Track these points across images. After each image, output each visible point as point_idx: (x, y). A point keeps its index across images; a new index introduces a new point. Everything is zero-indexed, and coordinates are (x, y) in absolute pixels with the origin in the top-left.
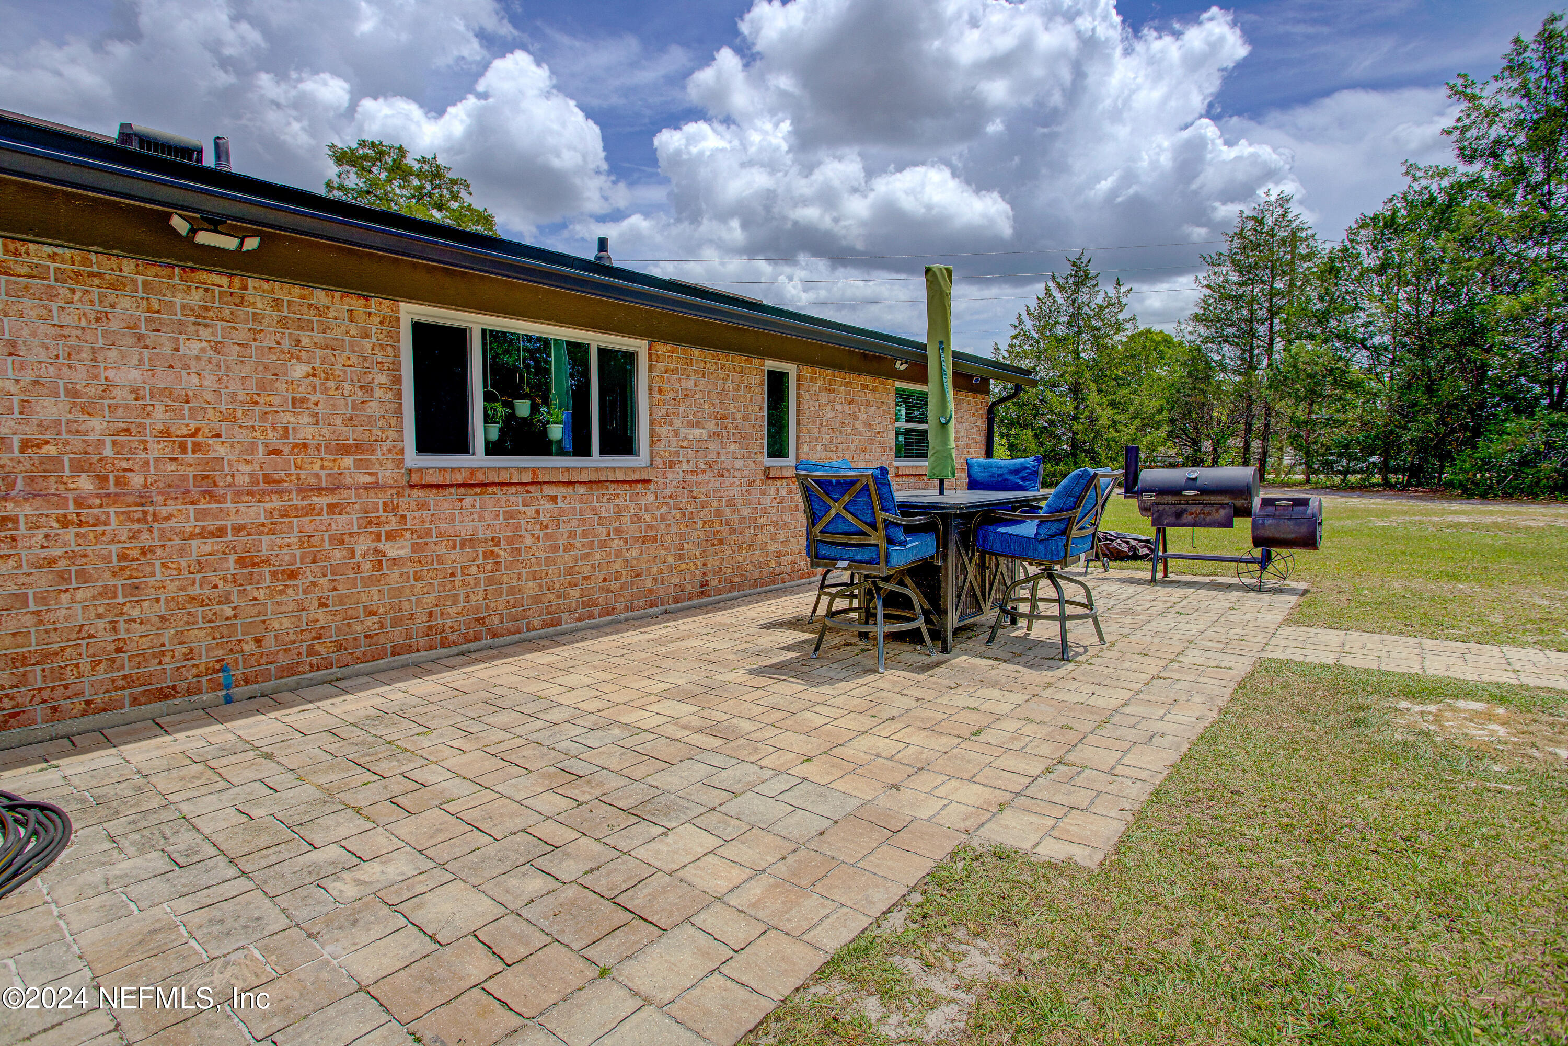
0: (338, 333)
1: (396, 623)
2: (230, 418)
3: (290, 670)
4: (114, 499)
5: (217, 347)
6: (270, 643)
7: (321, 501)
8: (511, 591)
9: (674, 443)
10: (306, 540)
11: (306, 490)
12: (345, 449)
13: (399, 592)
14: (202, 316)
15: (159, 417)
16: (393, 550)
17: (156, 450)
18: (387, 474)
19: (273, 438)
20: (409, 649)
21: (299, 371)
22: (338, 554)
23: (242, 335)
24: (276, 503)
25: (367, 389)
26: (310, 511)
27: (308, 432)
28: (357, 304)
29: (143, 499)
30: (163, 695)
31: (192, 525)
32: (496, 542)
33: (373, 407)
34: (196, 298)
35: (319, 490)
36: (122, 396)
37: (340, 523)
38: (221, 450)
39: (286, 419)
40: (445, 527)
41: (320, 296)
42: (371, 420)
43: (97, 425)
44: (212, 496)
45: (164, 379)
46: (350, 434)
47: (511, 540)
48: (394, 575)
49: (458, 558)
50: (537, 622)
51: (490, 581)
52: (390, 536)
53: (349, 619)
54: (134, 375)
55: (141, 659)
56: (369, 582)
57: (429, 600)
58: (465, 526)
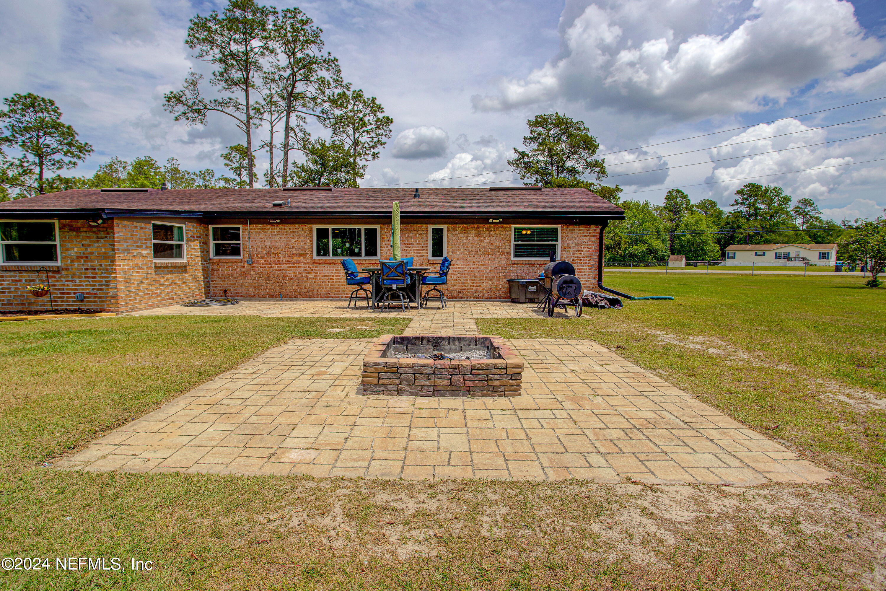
0: (300, 233)
1: (310, 291)
2: (282, 250)
3: (291, 297)
4: (266, 264)
5: (281, 238)
6: (288, 291)
7: (297, 265)
8: (337, 288)
9: (388, 253)
10: (294, 273)
11: (294, 263)
12: (301, 255)
13: (311, 285)
14: (278, 232)
15: (272, 250)
16: (310, 276)
17: (272, 256)
18: (309, 260)
19: (289, 254)
20: (313, 297)
21: (293, 241)
22: (299, 276)
23: (284, 235)
24: (289, 265)
25: (305, 243)
26: (295, 267)
27: (295, 252)
28: (304, 227)
29: (270, 264)
30: (272, 297)
31: (276, 268)
32: (333, 276)
33: (306, 247)
34: (278, 230)
35: (296, 263)
36: (268, 247)
37: (300, 270)
38: (281, 256)
39: (291, 250)
40: (321, 272)
41: (297, 226)
42: (306, 250)
43: (265, 252)
44: (280, 264)
45: (273, 244)
46: (302, 252)
47: (337, 276)
48: (310, 281)
49: (324, 279)
50: (344, 296)
51: (331, 285)
52: (310, 273)
53: (301, 288)
54: (269, 244)
55: (269, 290)
56: (305, 282)
57: (317, 287)
58: (325, 272)
